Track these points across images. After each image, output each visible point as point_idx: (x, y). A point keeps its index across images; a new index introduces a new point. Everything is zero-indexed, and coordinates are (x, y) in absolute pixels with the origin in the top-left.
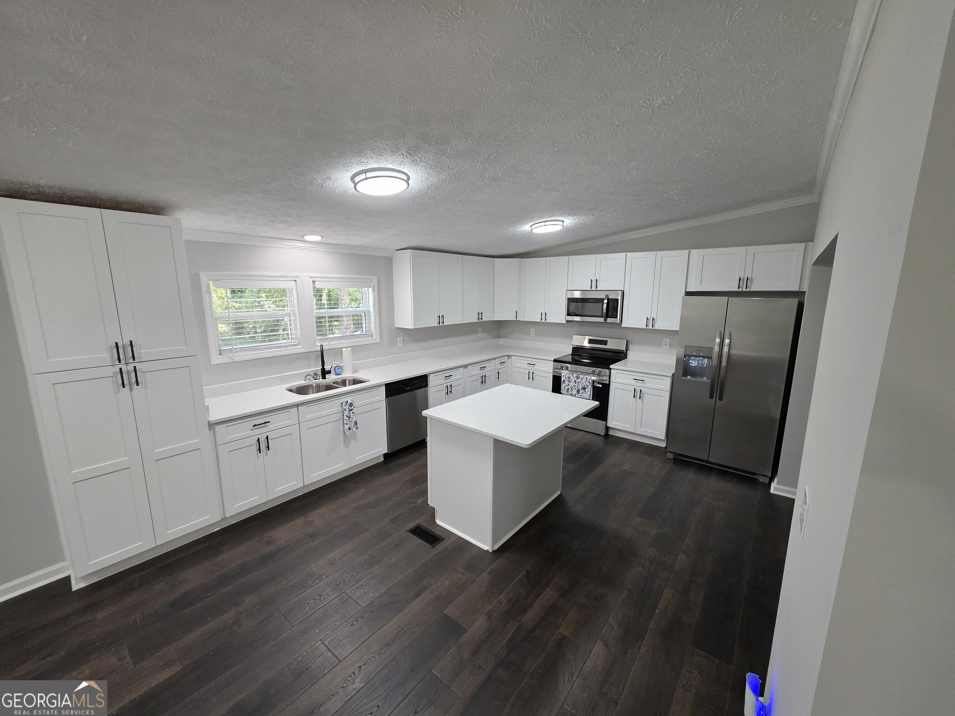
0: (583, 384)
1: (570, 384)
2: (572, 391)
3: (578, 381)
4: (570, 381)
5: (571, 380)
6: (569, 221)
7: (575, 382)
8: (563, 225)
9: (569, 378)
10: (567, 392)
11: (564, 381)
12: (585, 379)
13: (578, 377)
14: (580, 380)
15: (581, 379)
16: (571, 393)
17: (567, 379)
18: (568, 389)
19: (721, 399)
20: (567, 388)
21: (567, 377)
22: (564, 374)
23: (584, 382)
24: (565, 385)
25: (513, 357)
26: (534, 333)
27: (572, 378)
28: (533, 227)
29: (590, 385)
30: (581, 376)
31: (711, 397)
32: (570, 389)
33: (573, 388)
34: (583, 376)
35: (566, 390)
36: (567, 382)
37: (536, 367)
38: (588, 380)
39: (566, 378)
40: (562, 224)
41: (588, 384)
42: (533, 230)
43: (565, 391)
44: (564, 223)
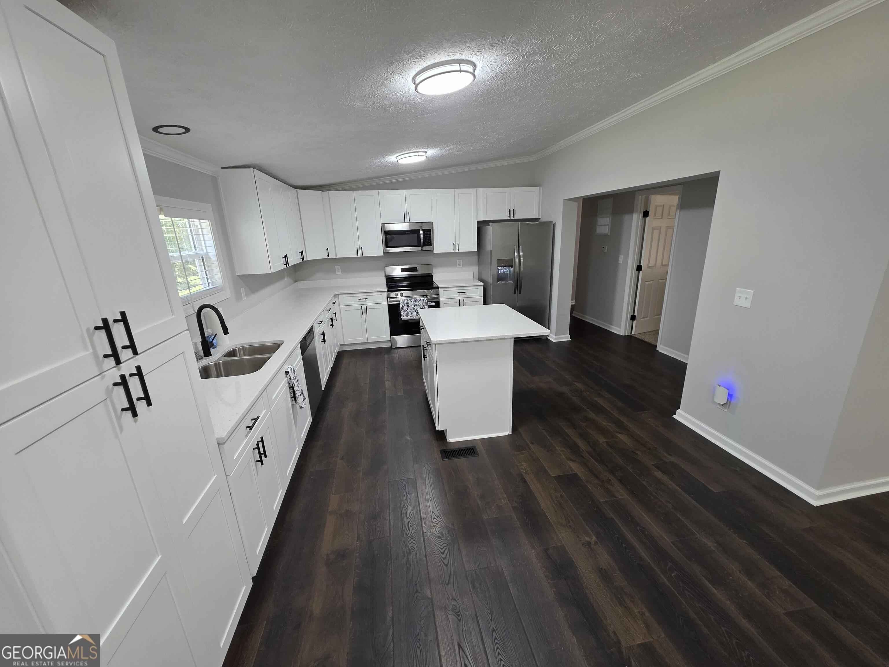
0: (421, 306)
1: (409, 308)
2: (412, 314)
3: (416, 304)
4: (408, 306)
5: (409, 304)
6: (431, 152)
7: (414, 305)
8: (427, 155)
9: (407, 303)
10: (407, 316)
11: (403, 307)
12: (422, 301)
13: (415, 300)
14: (417, 303)
15: (419, 301)
16: (411, 316)
17: (406, 305)
18: (408, 313)
19: (520, 293)
20: (406, 313)
21: (405, 302)
22: (402, 301)
23: (422, 304)
24: (404, 310)
25: (340, 296)
26: (340, 271)
27: (410, 302)
28: (399, 158)
29: (426, 305)
30: (418, 299)
31: (515, 293)
32: (409, 313)
33: (412, 311)
34: (420, 299)
35: (405, 314)
36: (405, 308)
37: (368, 301)
38: (424, 301)
39: (404, 304)
40: (425, 155)
41: (425, 305)
42: (398, 161)
43: (405, 316)
44: (427, 153)
